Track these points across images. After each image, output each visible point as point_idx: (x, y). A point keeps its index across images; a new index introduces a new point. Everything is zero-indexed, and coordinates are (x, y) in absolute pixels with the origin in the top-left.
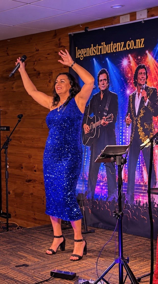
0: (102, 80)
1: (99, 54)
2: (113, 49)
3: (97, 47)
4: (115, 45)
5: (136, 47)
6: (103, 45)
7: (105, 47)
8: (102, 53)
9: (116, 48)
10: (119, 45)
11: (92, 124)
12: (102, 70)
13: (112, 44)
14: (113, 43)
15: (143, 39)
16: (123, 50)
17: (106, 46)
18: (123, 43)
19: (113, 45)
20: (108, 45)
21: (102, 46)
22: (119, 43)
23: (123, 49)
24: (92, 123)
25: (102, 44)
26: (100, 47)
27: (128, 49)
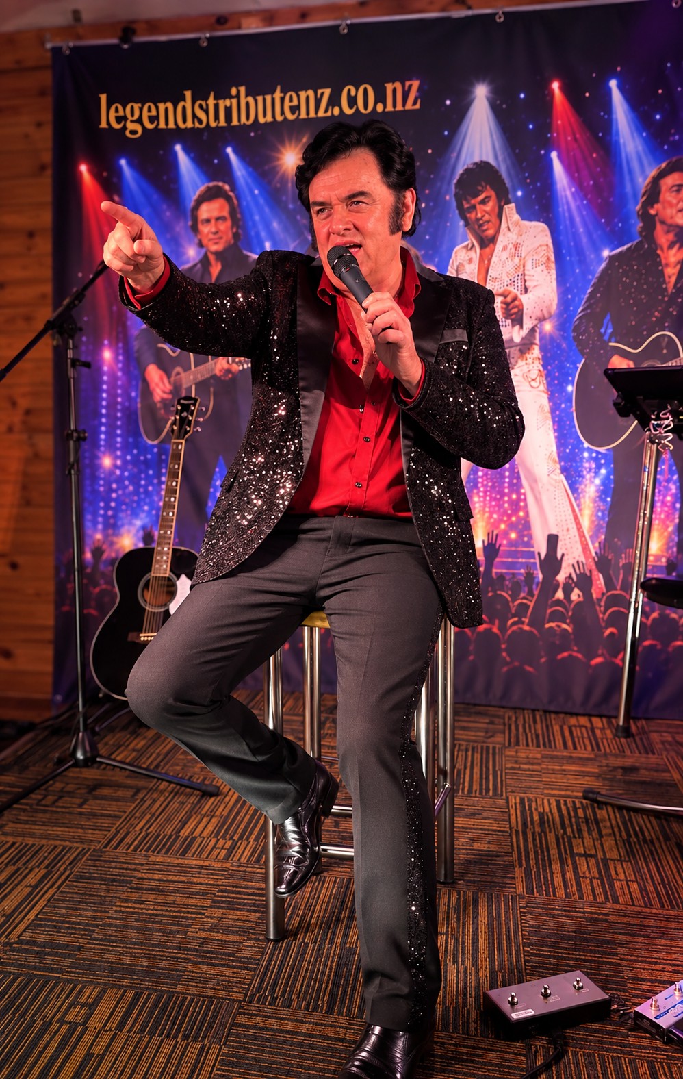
0: (208, 221)
1: (222, 123)
2: (283, 113)
3: (211, 102)
4: (291, 97)
5: (385, 107)
6: (238, 96)
7: (248, 104)
8: (235, 122)
9: (294, 109)
10: (307, 98)
11: (178, 374)
12: (209, 189)
13: (278, 95)
14: (284, 91)
15: (416, 84)
16: (329, 114)
17: (250, 99)
18: (327, 92)
19: (282, 100)
20: (260, 98)
21: (234, 101)
22: (311, 93)
23: (326, 111)
24: (178, 369)
25: (234, 91)
26: (222, 104)
27: (348, 111)
